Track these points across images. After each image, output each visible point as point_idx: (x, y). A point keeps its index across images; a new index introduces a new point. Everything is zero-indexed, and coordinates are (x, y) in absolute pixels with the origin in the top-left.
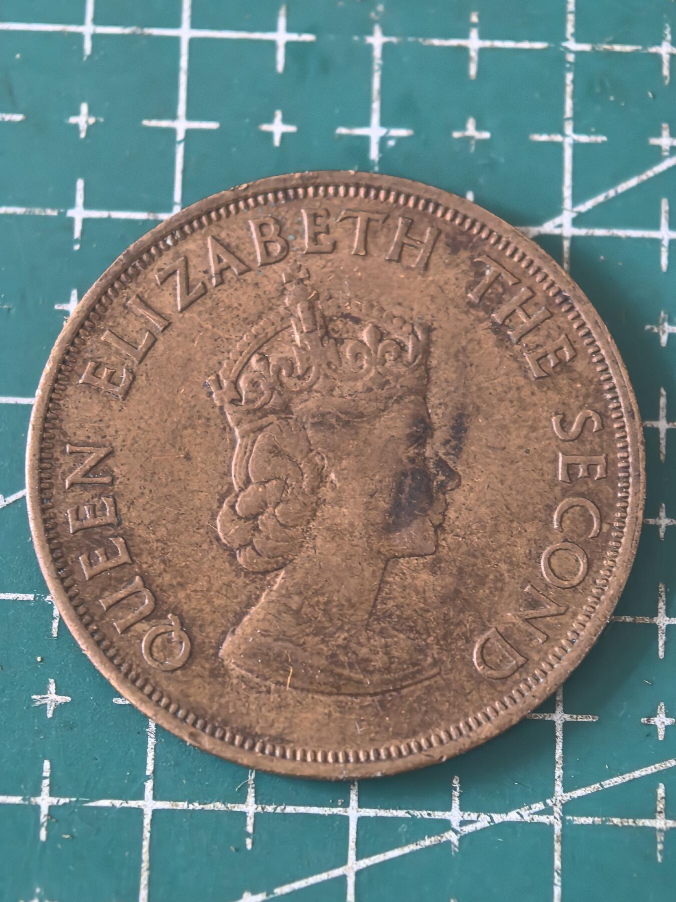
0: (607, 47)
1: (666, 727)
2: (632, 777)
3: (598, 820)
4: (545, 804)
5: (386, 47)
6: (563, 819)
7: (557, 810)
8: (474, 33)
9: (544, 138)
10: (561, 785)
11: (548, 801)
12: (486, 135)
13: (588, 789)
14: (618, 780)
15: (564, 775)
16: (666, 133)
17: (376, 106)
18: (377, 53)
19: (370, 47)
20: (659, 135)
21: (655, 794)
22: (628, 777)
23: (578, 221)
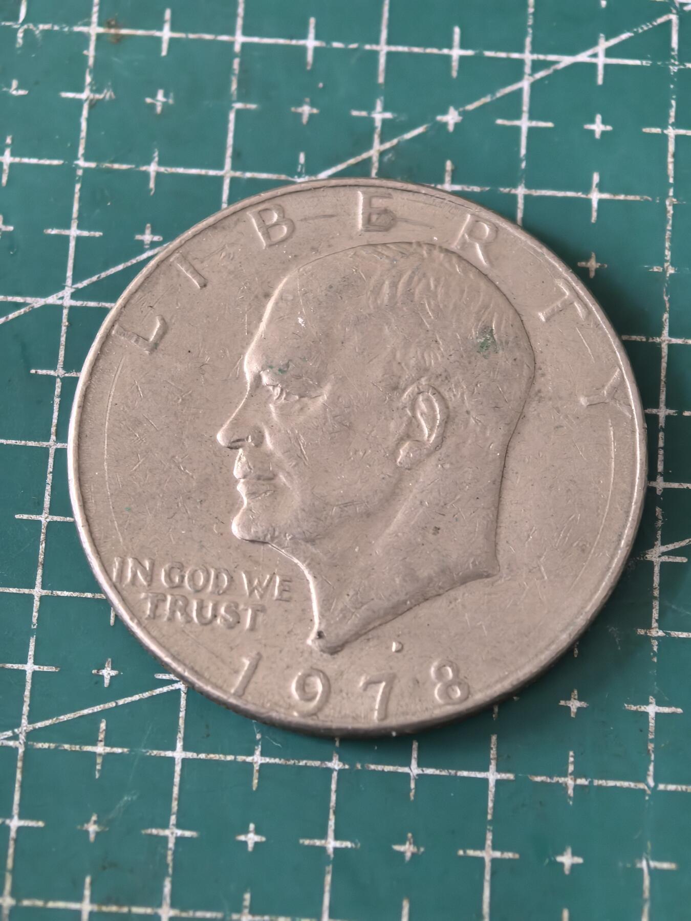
1: (112, 677)
2: (81, 714)
3: (52, 745)
4: (14, 733)
6: (26, 744)
7: (22, 737)
9: (54, 232)
10: (26, 718)
11: (16, 730)
12: (11, 228)
16: (148, 231)
20: (142, 232)
21: (98, 728)
23: (74, 296)
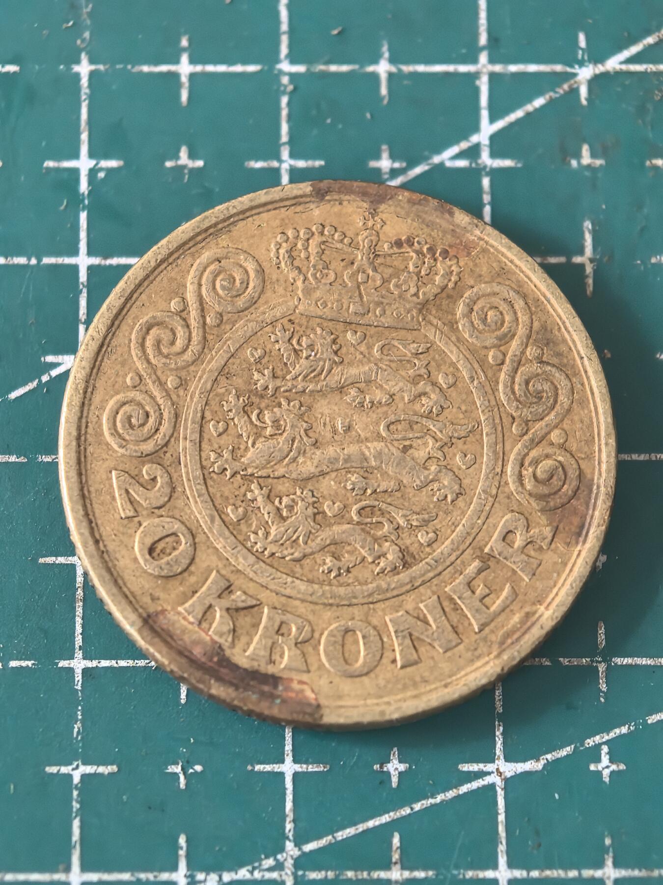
0: (322, 67)
5: (92, 74)
8: (185, 58)
13: (320, 842)
14: (350, 832)
15: (294, 828)
17: (84, 136)
18: (84, 82)
19: (77, 76)
22: (361, 827)
